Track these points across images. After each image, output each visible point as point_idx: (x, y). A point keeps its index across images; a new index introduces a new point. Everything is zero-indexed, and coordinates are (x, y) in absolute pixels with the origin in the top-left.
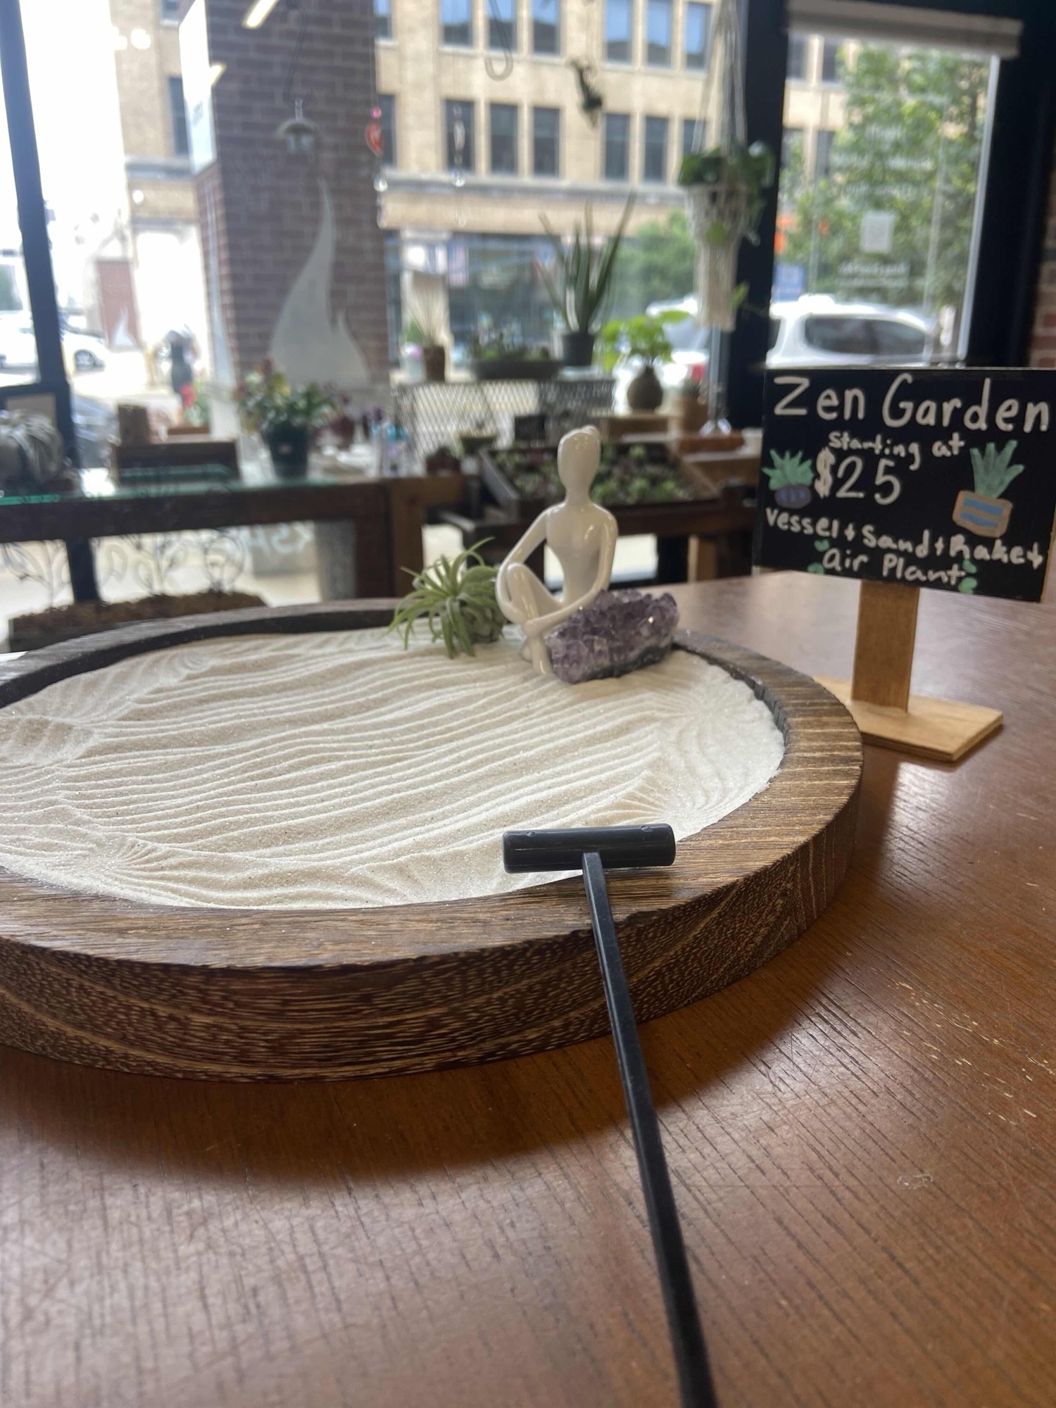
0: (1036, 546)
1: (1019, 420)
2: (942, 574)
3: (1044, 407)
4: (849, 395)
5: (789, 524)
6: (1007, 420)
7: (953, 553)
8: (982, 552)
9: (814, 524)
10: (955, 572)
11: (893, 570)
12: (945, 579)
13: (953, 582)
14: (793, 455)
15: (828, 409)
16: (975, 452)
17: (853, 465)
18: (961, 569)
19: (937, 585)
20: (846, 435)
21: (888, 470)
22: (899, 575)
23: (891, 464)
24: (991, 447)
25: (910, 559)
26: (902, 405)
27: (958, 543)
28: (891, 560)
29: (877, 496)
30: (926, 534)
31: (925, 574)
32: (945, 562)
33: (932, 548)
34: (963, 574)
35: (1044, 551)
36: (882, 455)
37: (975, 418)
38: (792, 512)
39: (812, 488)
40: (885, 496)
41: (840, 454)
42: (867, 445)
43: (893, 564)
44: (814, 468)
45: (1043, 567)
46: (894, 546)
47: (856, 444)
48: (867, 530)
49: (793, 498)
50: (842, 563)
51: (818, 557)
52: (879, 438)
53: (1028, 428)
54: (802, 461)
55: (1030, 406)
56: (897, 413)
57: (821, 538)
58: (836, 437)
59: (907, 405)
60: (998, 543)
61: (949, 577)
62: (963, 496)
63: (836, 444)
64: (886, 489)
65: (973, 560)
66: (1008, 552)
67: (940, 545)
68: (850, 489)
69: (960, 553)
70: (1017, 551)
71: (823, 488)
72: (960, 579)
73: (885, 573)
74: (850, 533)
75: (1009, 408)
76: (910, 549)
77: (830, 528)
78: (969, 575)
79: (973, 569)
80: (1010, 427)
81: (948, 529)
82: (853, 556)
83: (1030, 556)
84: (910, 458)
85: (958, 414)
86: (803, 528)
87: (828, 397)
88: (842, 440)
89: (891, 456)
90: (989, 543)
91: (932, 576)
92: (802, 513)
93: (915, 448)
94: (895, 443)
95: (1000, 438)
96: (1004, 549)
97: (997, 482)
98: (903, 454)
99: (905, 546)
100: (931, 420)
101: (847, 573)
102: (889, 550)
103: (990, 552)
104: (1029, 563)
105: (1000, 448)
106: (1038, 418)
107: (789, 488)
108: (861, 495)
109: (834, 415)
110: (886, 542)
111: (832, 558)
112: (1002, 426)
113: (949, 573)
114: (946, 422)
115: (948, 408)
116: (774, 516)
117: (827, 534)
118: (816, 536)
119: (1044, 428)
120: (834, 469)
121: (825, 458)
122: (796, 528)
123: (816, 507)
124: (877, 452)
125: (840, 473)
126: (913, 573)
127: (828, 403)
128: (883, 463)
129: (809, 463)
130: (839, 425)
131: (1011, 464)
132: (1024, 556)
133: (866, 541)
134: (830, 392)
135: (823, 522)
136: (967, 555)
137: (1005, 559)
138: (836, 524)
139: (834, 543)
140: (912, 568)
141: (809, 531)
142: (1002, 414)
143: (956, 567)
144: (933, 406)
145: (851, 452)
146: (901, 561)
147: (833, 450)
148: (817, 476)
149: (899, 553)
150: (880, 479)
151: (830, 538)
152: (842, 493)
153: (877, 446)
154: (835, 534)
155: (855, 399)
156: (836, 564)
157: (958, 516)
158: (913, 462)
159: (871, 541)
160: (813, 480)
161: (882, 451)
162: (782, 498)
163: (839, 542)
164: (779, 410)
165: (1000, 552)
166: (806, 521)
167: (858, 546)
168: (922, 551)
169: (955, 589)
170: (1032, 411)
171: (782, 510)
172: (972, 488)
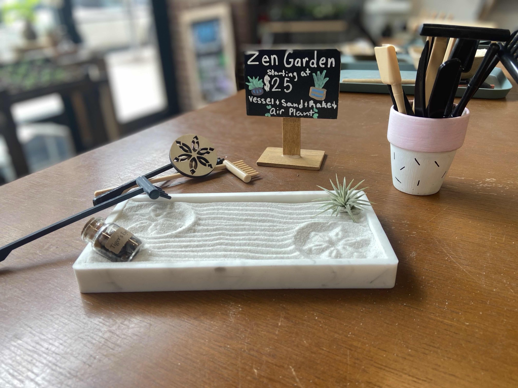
0: (334, 102)
1: (326, 64)
2: (308, 113)
3: (333, 59)
4: (272, 57)
5: (257, 101)
6: (322, 64)
7: (310, 106)
8: (319, 105)
9: (265, 100)
10: (311, 112)
11: (292, 113)
12: (309, 115)
13: (311, 115)
14: (255, 79)
15: (266, 62)
16: (314, 74)
17: (276, 80)
19: (307, 116)
20: (273, 70)
21: (287, 81)
22: (294, 115)
23: (289, 79)
24: (319, 72)
25: (297, 109)
26: (290, 60)
27: (311, 103)
28: (291, 110)
29: (285, 90)
30: (302, 101)
31: (302, 113)
32: (308, 109)
33: (304, 105)
34: (314, 112)
35: (337, 104)
36: (285, 77)
37: (313, 63)
38: (258, 97)
39: (263, 88)
40: (287, 90)
41: (272, 77)
42: (280, 74)
44: (263, 82)
45: (337, 108)
46: (292, 106)
47: (276, 73)
48: (283, 101)
49: (257, 92)
50: (276, 112)
51: (268, 111)
52: (284, 71)
53: (329, 66)
54: (259, 80)
55: (329, 59)
56: (288, 63)
57: (268, 105)
58: (269, 71)
60: (323, 102)
62: (311, 88)
63: (270, 74)
64: (288, 87)
65: (316, 108)
66: (326, 105)
67: (306, 104)
68: (276, 89)
69: (312, 106)
70: (329, 104)
71: (267, 88)
72: (313, 114)
73: (290, 114)
74: (278, 102)
75: (323, 60)
76: (297, 106)
77: (271, 101)
78: (315, 113)
79: (317, 111)
80: (324, 66)
81: (308, 99)
82: (279, 110)
83: (333, 105)
85: (307, 62)
86: (262, 102)
87: (265, 58)
88: (272, 73)
89: (288, 77)
90: (321, 102)
91: (305, 114)
92: (261, 97)
93: (295, 74)
94: (289, 73)
95: (321, 70)
96: (325, 104)
97: (321, 83)
98: (292, 76)
99: (295, 105)
100: (299, 65)
101: (278, 115)
102: (291, 107)
103: (321, 105)
104: (333, 107)
105: (321, 73)
106: (332, 63)
107: (256, 89)
108: (280, 90)
109: (268, 64)
110: (289, 104)
111: (273, 111)
112: (321, 66)
114: (304, 65)
115: (304, 61)
116: (252, 98)
117: (270, 103)
118: (266, 104)
119: (334, 66)
120: (270, 82)
121: (267, 78)
122: (260, 102)
123: (265, 95)
125: (272, 84)
126: (299, 113)
127: (265, 60)
128: (286, 79)
129: (262, 80)
130: (270, 67)
131: (325, 78)
132: (331, 105)
133: (283, 105)
134: (266, 56)
135: (268, 100)
137: (326, 107)
138: (273, 100)
139: (273, 106)
141: (264, 103)
142: (321, 62)
143: (311, 110)
144: (300, 60)
145: (275, 76)
146: (295, 110)
148: (265, 84)
149: (294, 108)
150: (285, 84)
151: (271, 104)
152: (274, 90)
153: (283, 74)
154: (273, 103)
155: (274, 58)
157: (311, 95)
158: (295, 78)
159: (285, 105)
160: (264, 86)
161: (285, 75)
162: (254, 92)
164: (249, 63)
165: (324, 105)
166: (263, 100)
167: (280, 107)
168: (301, 106)
169: (312, 117)
170: (330, 61)
171: (254, 96)
172: (314, 86)
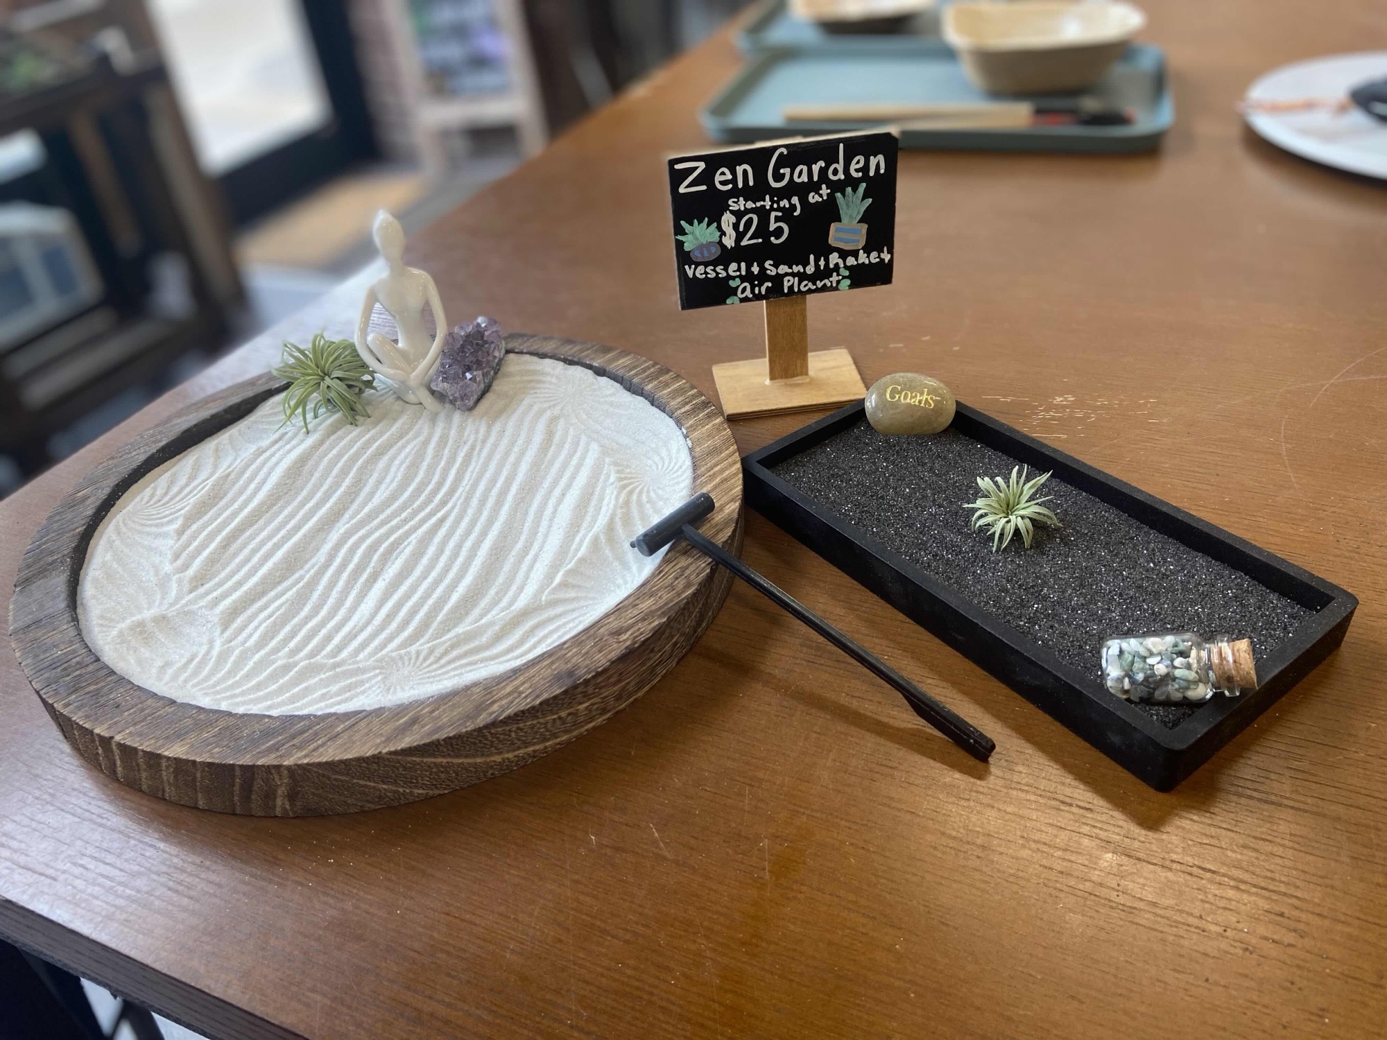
0: (885, 249)
1: (865, 169)
2: (826, 281)
3: (881, 158)
4: (739, 169)
5: (706, 273)
6: (857, 171)
7: (831, 266)
8: (851, 261)
9: (726, 269)
10: (835, 278)
11: (791, 288)
12: (829, 284)
13: (834, 285)
14: (700, 223)
15: (723, 183)
16: (838, 195)
17: (750, 221)
18: (838, 275)
19: (824, 289)
20: (741, 199)
21: (777, 219)
22: (796, 289)
23: (780, 214)
24: (849, 190)
25: (802, 277)
26: (782, 171)
27: (834, 258)
28: (789, 281)
29: (772, 239)
30: (812, 257)
31: (814, 284)
32: (827, 273)
33: (817, 266)
34: (841, 277)
35: (891, 251)
36: (772, 209)
37: (835, 172)
38: (706, 264)
39: (720, 243)
40: (777, 238)
41: (738, 214)
42: (758, 204)
43: (790, 283)
44: (719, 228)
45: (891, 260)
46: (790, 271)
47: (750, 205)
48: (768, 264)
49: (706, 254)
50: (752, 291)
51: (734, 292)
52: (767, 197)
53: (872, 173)
54: (709, 225)
55: (872, 158)
56: (778, 177)
57: (733, 278)
58: (734, 202)
59: (786, 171)
60: (861, 252)
61: (831, 282)
62: (833, 226)
63: (734, 207)
64: (778, 233)
65: (846, 267)
66: (868, 257)
67: (822, 263)
68: (749, 239)
69: (837, 265)
70: (874, 254)
71: (729, 242)
72: (838, 282)
73: (786, 291)
74: (755, 269)
75: (858, 162)
76: (802, 270)
77: (739, 269)
78: (844, 277)
79: (847, 273)
80: (860, 174)
81: (827, 250)
82: (760, 285)
83: (882, 256)
84: (793, 207)
85: (823, 171)
86: (718, 274)
87: (723, 173)
88: (741, 204)
89: (779, 209)
90: (855, 254)
91: (820, 284)
92: (715, 263)
93: (795, 200)
94: (781, 199)
95: (854, 184)
96: (866, 255)
97: (856, 212)
98: (787, 206)
99: (796, 269)
100: (805, 178)
101: (758, 297)
102: (787, 274)
103: (857, 260)
104: (882, 260)
105: (855, 190)
106: (878, 166)
107: (701, 247)
108: (760, 240)
109: (730, 186)
110: (783, 269)
111: (744, 290)
112: (855, 175)
113: (831, 279)
114: (816, 178)
115: (816, 168)
116: (692, 270)
117: (738, 273)
118: (729, 277)
119: (882, 171)
120: (736, 226)
121: (728, 219)
122: (712, 275)
123: (726, 257)
124: (768, 207)
125: (741, 229)
126: (806, 286)
127: (723, 178)
128: (773, 214)
129: (715, 224)
130: (735, 193)
131: (863, 199)
132: (879, 257)
133: (768, 272)
134: (723, 169)
135: (733, 266)
136: (842, 265)
137: (867, 262)
138: (743, 265)
139: (743, 279)
140: (805, 282)
141: (723, 274)
142: (853, 166)
143: (835, 274)
144: (805, 168)
145: (747, 211)
146: (796, 279)
147: (732, 212)
148: (723, 233)
149: (793, 275)
150: (773, 226)
151: (740, 276)
152: (745, 242)
153: (768, 204)
154: (744, 273)
155: (745, 172)
156: (748, 293)
157: (832, 241)
158: (795, 210)
159: (772, 272)
160: (721, 237)
161: (772, 206)
162: (697, 256)
163: (749, 277)
164: (682, 190)
165: (863, 258)
166: (719, 269)
167: (763, 276)
168: (810, 269)
169: (836, 289)
170: (873, 161)
171: (697, 264)
172: (839, 220)
